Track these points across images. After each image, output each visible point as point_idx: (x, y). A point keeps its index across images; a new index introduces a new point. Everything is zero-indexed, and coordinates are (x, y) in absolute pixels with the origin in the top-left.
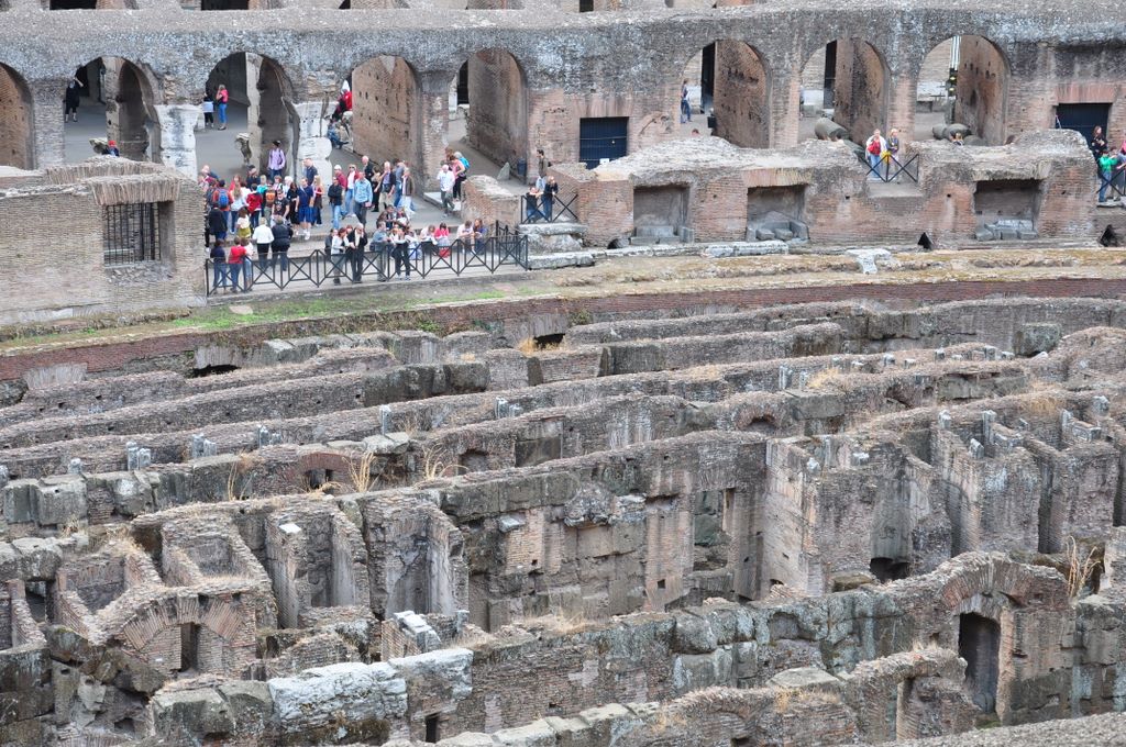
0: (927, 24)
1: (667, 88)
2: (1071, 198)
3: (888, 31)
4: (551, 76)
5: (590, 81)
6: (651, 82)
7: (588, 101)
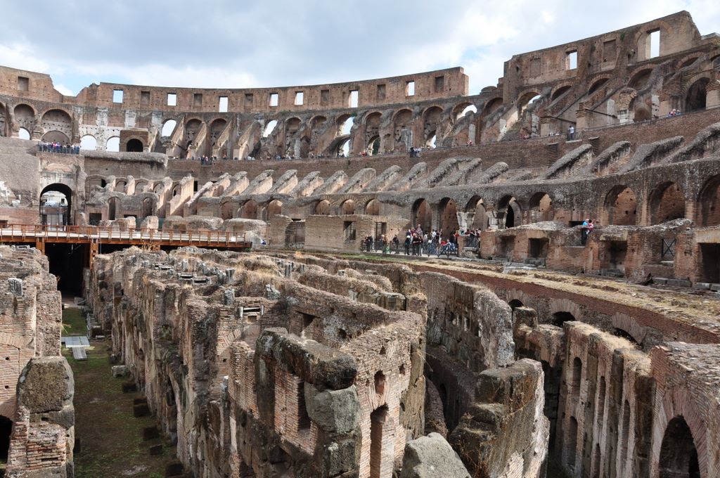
0: (701, 170)
1: (598, 209)
2: (635, 254)
3: (683, 176)
4: (560, 203)
5: (573, 205)
6: (594, 205)
7: (572, 214)
